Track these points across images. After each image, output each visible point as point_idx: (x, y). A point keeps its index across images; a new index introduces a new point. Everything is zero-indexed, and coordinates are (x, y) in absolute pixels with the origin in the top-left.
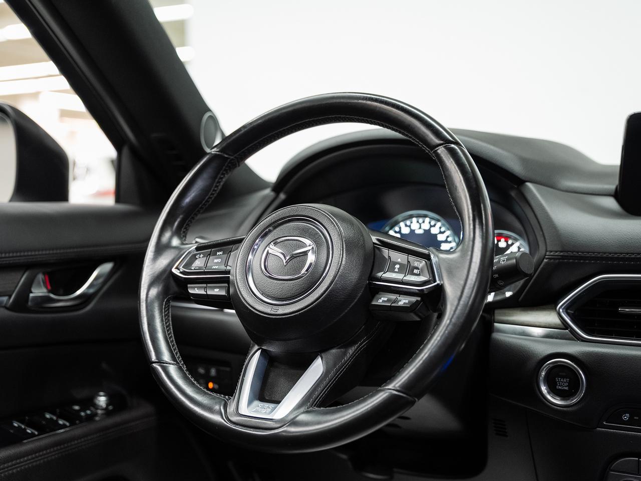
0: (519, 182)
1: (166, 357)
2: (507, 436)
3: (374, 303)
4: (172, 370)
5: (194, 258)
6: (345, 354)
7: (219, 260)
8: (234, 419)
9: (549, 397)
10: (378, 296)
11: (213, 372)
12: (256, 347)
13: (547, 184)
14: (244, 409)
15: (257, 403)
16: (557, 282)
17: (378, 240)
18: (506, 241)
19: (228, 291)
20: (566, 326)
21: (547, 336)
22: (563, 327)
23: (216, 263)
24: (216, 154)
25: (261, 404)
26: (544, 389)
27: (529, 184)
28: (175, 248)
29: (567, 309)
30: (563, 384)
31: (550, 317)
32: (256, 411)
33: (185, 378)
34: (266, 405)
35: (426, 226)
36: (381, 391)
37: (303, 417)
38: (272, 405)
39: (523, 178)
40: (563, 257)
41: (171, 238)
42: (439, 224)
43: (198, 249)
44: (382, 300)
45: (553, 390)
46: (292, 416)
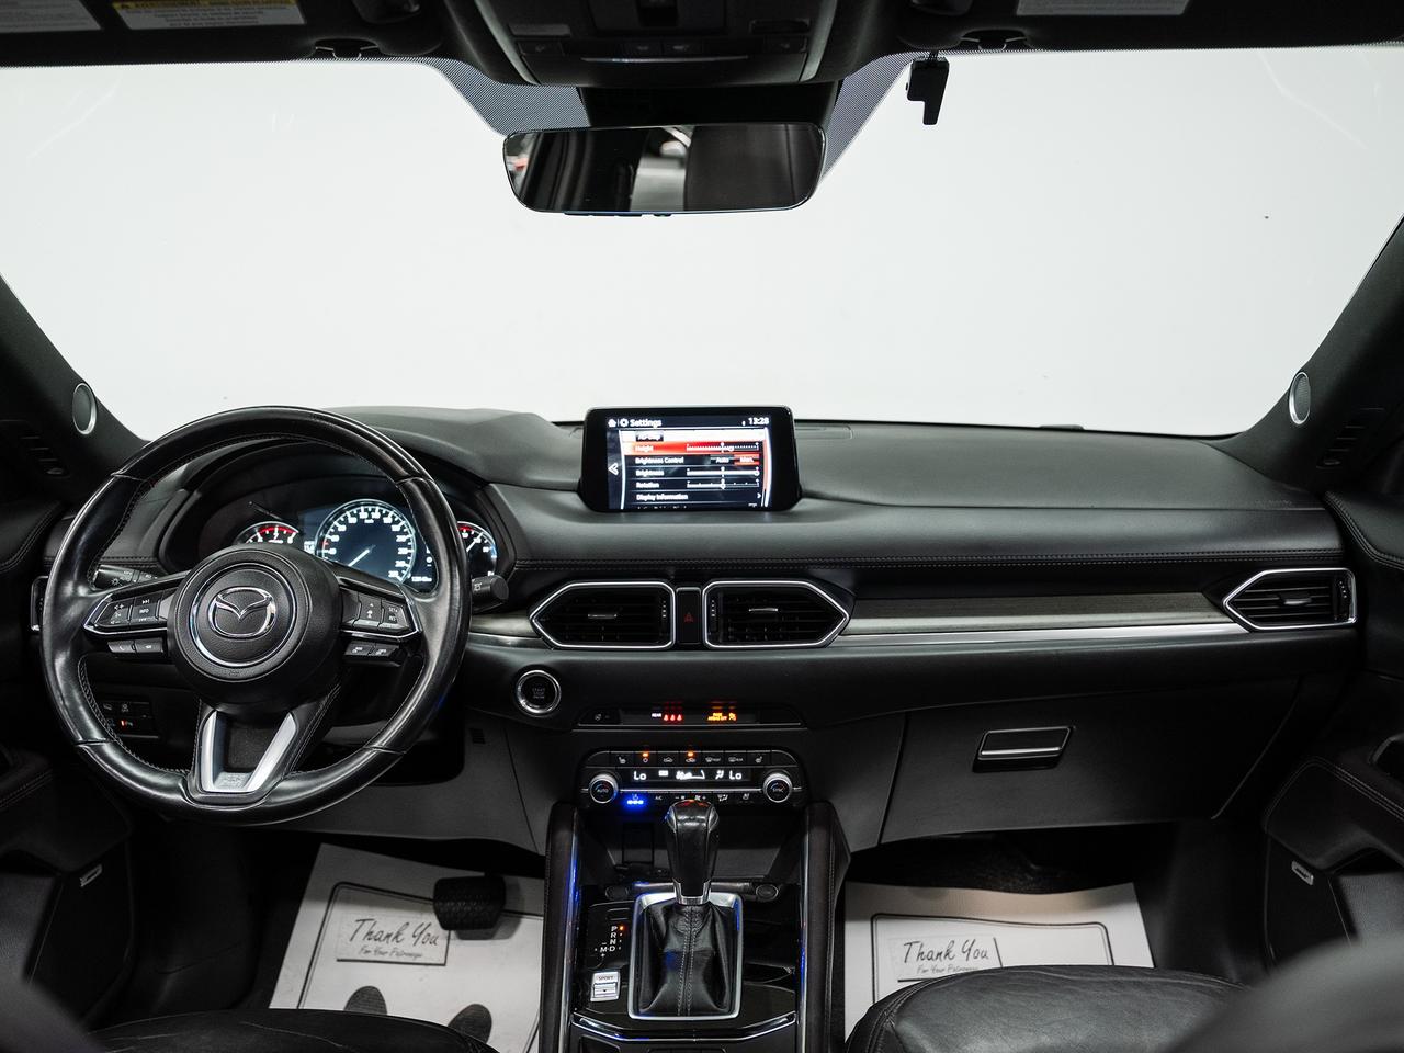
0: (483, 484)
1: (96, 735)
2: (484, 743)
3: (347, 653)
4: (108, 749)
5: (111, 611)
6: (317, 707)
7: (147, 611)
8: (198, 796)
9: (528, 708)
10: (351, 645)
11: (125, 708)
12: (210, 709)
13: (510, 482)
14: (209, 786)
15: (223, 776)
16: (529, 588)
17: (342, 580)
18: (469, 532)
19: (165, 646)
20: (539, 634)
21: (520, 645)
22: (535, 635)
23: (141, 615)
24: (122, 479)
25: (229, 775)
26: (522, 702)
27: (492, 485)
28: (82, 598)
29: (539, 617)
30: (540, 694)
31: (521, 625)
32: (225, 786)
33: (125, 756)
34: (235, 775)
35: (376, 515)
36: (366, 750)
37: (285, 785)
38: (243, 776)
39: (486, 479)
40: (533, 566)
41: (75, 591)
42: (391, 513)
43: (115, 597)
44: (357, 650)
45: (531, 701)
46: (270, 786)
